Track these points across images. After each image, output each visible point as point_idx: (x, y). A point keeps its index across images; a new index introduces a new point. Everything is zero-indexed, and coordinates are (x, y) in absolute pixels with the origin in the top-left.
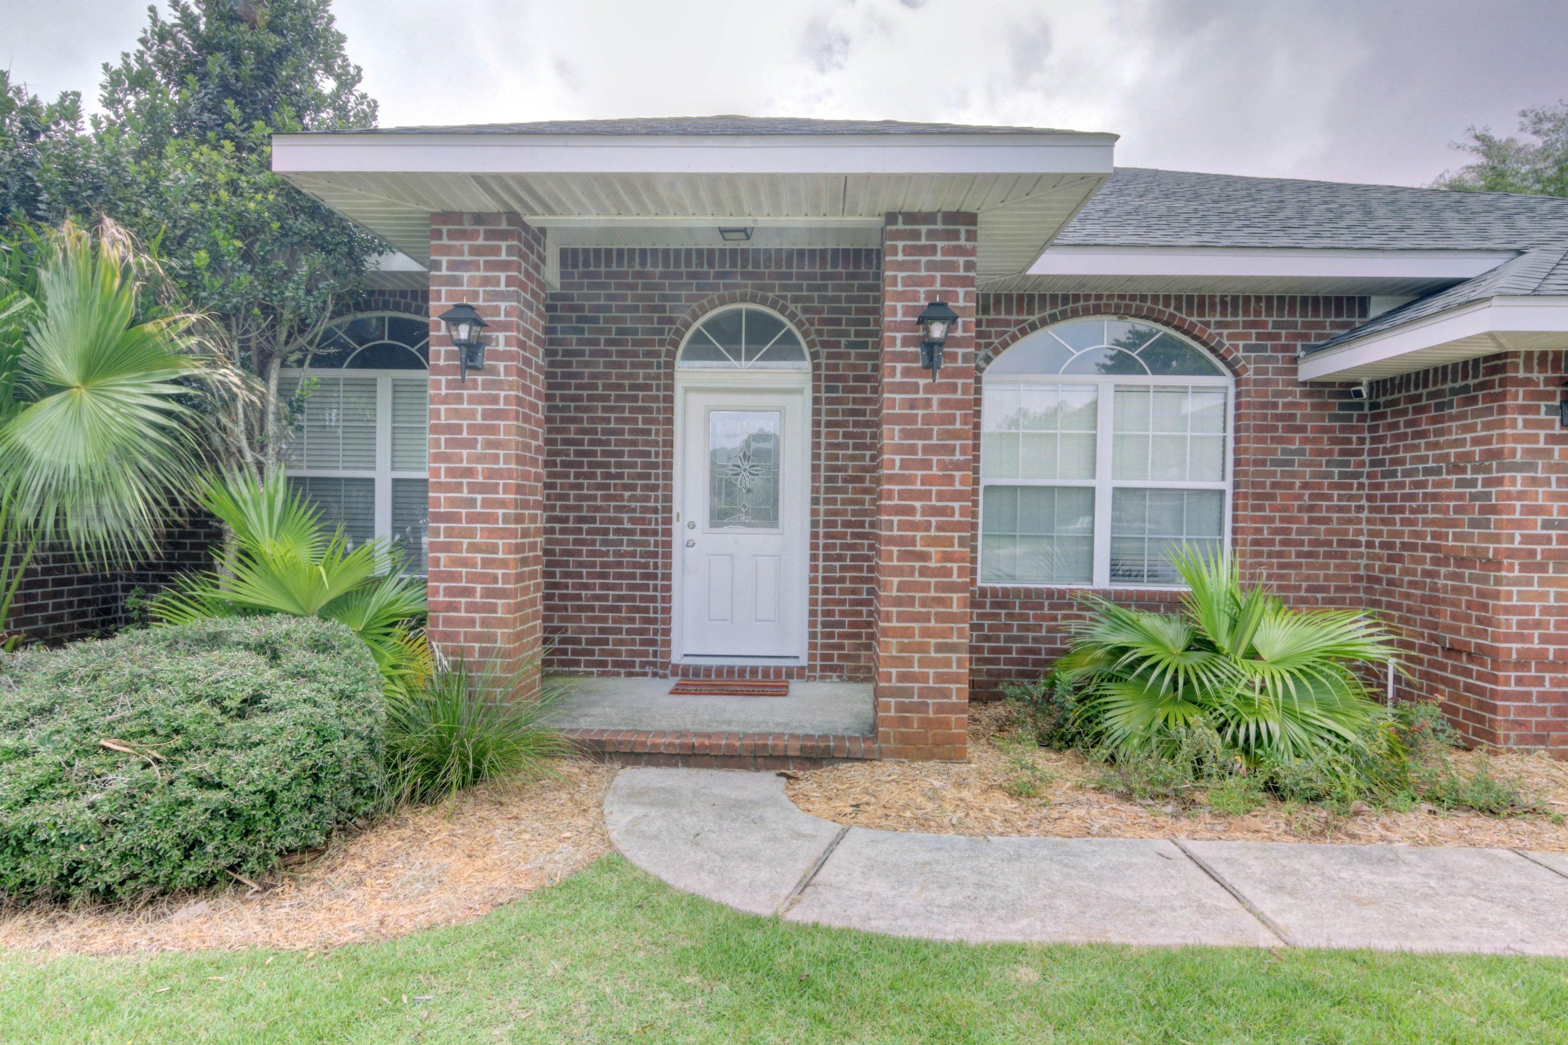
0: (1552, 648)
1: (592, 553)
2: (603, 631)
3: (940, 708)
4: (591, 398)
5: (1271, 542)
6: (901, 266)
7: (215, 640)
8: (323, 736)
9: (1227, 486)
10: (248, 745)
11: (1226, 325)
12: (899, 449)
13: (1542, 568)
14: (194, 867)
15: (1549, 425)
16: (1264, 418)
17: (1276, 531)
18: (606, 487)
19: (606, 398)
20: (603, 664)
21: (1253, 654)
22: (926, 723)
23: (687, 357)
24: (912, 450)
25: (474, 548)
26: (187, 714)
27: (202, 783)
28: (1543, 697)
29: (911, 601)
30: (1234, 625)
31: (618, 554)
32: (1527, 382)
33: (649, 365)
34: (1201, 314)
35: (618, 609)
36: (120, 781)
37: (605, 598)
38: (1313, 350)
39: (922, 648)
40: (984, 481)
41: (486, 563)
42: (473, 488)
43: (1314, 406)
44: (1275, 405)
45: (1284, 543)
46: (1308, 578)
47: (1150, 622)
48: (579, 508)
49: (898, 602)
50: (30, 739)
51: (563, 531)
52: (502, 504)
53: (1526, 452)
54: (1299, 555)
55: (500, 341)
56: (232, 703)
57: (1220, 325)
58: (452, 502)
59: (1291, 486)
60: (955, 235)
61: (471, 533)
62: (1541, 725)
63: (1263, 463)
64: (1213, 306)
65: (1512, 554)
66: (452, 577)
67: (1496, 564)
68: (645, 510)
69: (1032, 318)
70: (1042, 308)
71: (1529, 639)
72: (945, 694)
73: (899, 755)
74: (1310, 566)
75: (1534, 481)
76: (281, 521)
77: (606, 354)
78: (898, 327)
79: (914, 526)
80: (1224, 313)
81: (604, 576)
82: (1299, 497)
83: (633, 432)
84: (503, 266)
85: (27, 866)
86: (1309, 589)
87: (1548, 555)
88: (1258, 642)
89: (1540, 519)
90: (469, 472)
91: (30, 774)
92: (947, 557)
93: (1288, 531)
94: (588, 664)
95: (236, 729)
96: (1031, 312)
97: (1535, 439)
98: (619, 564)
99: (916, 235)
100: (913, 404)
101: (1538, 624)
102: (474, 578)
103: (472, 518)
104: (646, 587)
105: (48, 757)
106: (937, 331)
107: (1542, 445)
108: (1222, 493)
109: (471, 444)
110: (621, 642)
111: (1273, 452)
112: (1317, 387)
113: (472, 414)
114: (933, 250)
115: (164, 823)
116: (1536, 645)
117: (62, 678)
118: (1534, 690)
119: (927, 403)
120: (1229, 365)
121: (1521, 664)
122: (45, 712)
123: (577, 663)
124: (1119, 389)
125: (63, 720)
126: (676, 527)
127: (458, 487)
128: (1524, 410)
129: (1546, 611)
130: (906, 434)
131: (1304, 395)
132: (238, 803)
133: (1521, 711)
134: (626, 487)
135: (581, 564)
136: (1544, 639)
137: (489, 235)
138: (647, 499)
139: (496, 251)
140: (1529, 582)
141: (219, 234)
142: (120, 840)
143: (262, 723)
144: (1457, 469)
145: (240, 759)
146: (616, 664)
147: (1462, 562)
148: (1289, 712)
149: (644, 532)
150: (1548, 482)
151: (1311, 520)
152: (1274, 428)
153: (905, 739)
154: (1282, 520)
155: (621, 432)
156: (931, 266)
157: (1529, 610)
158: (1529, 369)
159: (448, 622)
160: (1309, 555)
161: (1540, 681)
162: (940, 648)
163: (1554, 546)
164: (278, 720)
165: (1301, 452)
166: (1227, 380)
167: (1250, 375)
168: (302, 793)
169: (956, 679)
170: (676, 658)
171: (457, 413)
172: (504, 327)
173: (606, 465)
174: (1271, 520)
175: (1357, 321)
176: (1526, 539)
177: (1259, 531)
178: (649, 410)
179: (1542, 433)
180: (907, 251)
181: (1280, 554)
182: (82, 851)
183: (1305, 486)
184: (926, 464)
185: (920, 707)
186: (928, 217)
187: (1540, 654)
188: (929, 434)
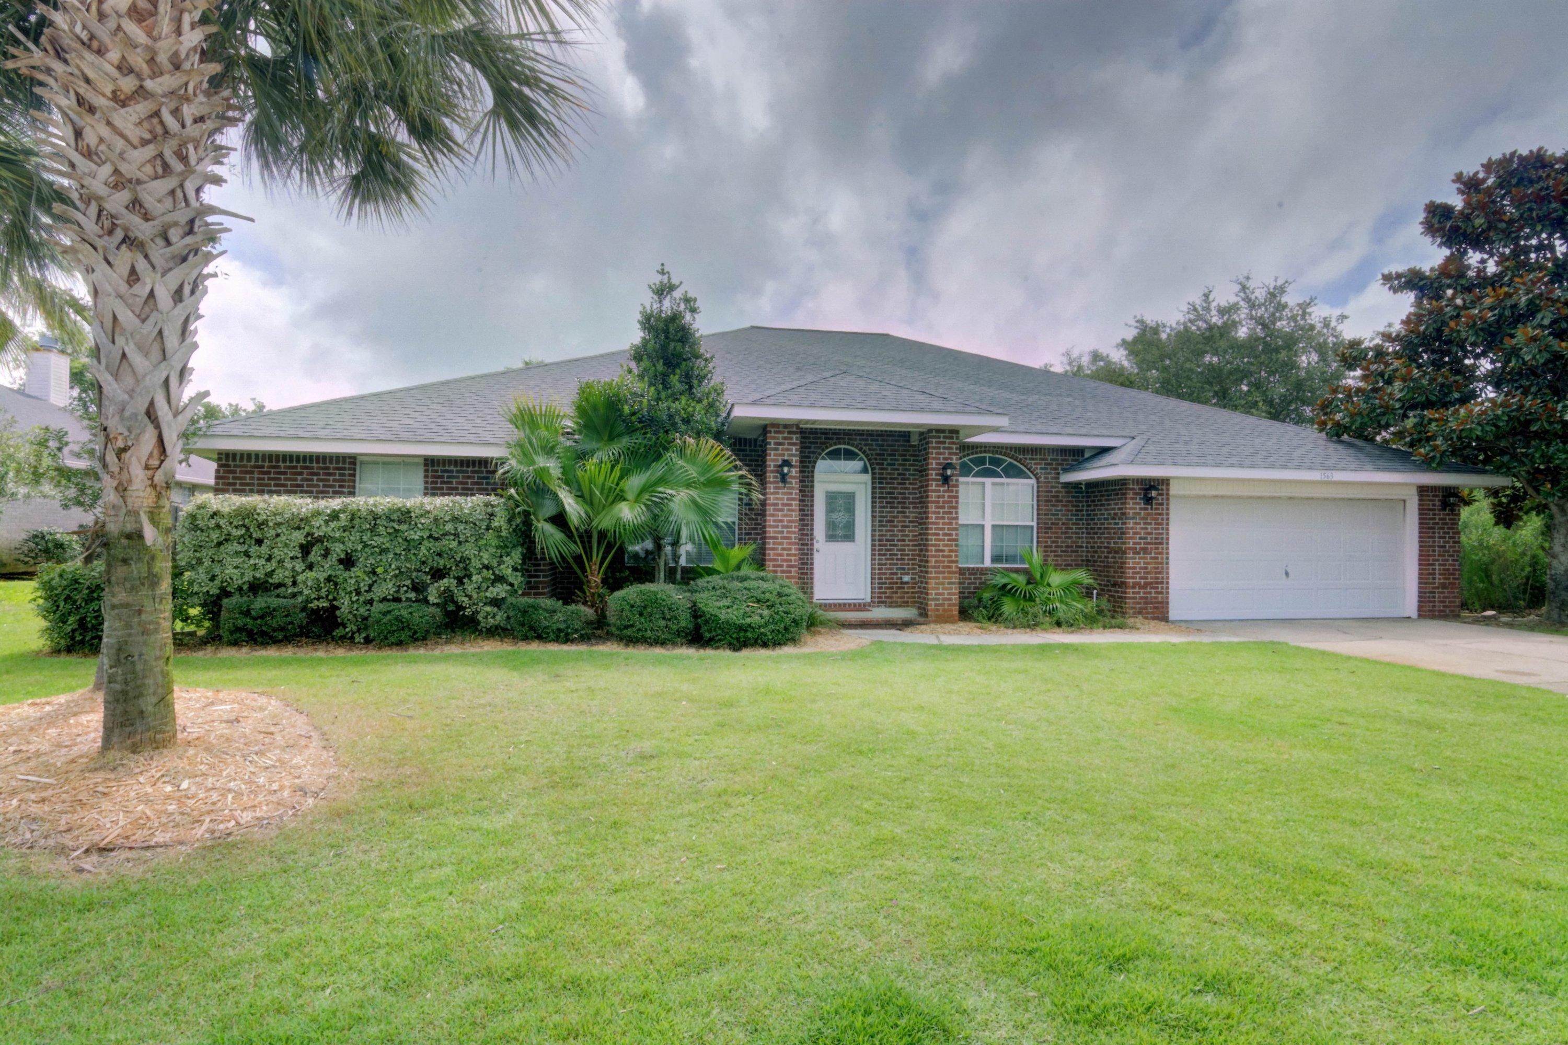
0: (1142, 581)
3: (949, 605)
5: (1050, 547)
6: (935, 448)
9: (1034, 524)
11: (1033, 460)
12: (934, 513)
13: (1139, 553)
15: (1139, 504)
16: (1048, 496)
17: (1052, 542)
21: (1049, 585)
22: (944, 610)
24: (938, 513)
25: (783, 549)
28: (1140, 598)
29: (939, 567)
30: (1042, 576)
32: (1133, 489)
33: (805, 472)
34: (1024, 454)
38: (1066, 470)
39: (943, 583)
40: (959, 523)
41: (788, 555)
42: (783, 527)
43: (1066, 493)
44: (1052, 492)
45: (1056, 547)
47: (1014, 576)
49: (934, 567)
52: (793, 533)
53: (1134, 513)
54: (1062, 551)
55: (794, 472)
57: (1030, 459)
58: (775, 532)
59: (1058, 524)
60: (952, 438)
61: (782, 544)
62: (1140, 608)
63: (1047, 515)
64: (1028, 452)
65: (1130, 548)
66: (775, 560)
67: (1125, 553)
71: (1136, 578)
72: (950, 599)
73: (936, 622)
74: (1066, 556)
75: (1136, 523)
78: (933, 469)
79: (940, 540)
80: (1032, 454)
82: (1061, 528)
84: (793, 444)
86: (1065, 565)
87: (1140, 549)
88: (1050, 581)
89: (1138, 536)
90: (781, 521)
93: (1057, 542)
97: (1135, 509)
100: (939, 497)
101: (1138, 573)
102: (783, 560)
103: (783, 538)
106: (949, 472)
107: (1138, 511)
108: (1032, 527)
109: (782, 510)
112: (1067, 485)
113: (782, 499)
114: (945, 443)
116: (1137, 580)
118: (1137, 596)
119: (943, 497)
120: (1035, 475)
121: (1134, 587)
124: (994, 484)
126: (815, 542)
127: (777, 526)
129: (1140, 568)
130: (937, 507)
131: (1062, 488)
133: (1133, 603)
136: (1140, 578)
137: (789, 433)
139: (791, 439)
140: (1135, 559)
144: (1114, 519)
147: (1116, 552)
148: (1061, 602)
150: (1140, 524)
151: (1066, 538)
153: (937, 616)
154: (1055, 537)
156: (945, 448)
157: (1135, 568)
160: (1065, 551)
161: (1139, 593)
162: (949, 583)
163: (1142, 546)
165: (1062, 511)
166: (1033, 481)
167: (1042, 479)
169: (954, 594)
171: (777, 499)
172: (794, 466)
174: (1051, 538)
175: (1081, 459)
176: (1133, 543)
177: (1046, 542)
178: (805, 491)
180: (937, 443)
181: (1054, 551)
183: (1063, 524)
184: (943, 518)
185: (942, 605)
186: (943, 431)
187: (1139, 584)
188: (943, 507)
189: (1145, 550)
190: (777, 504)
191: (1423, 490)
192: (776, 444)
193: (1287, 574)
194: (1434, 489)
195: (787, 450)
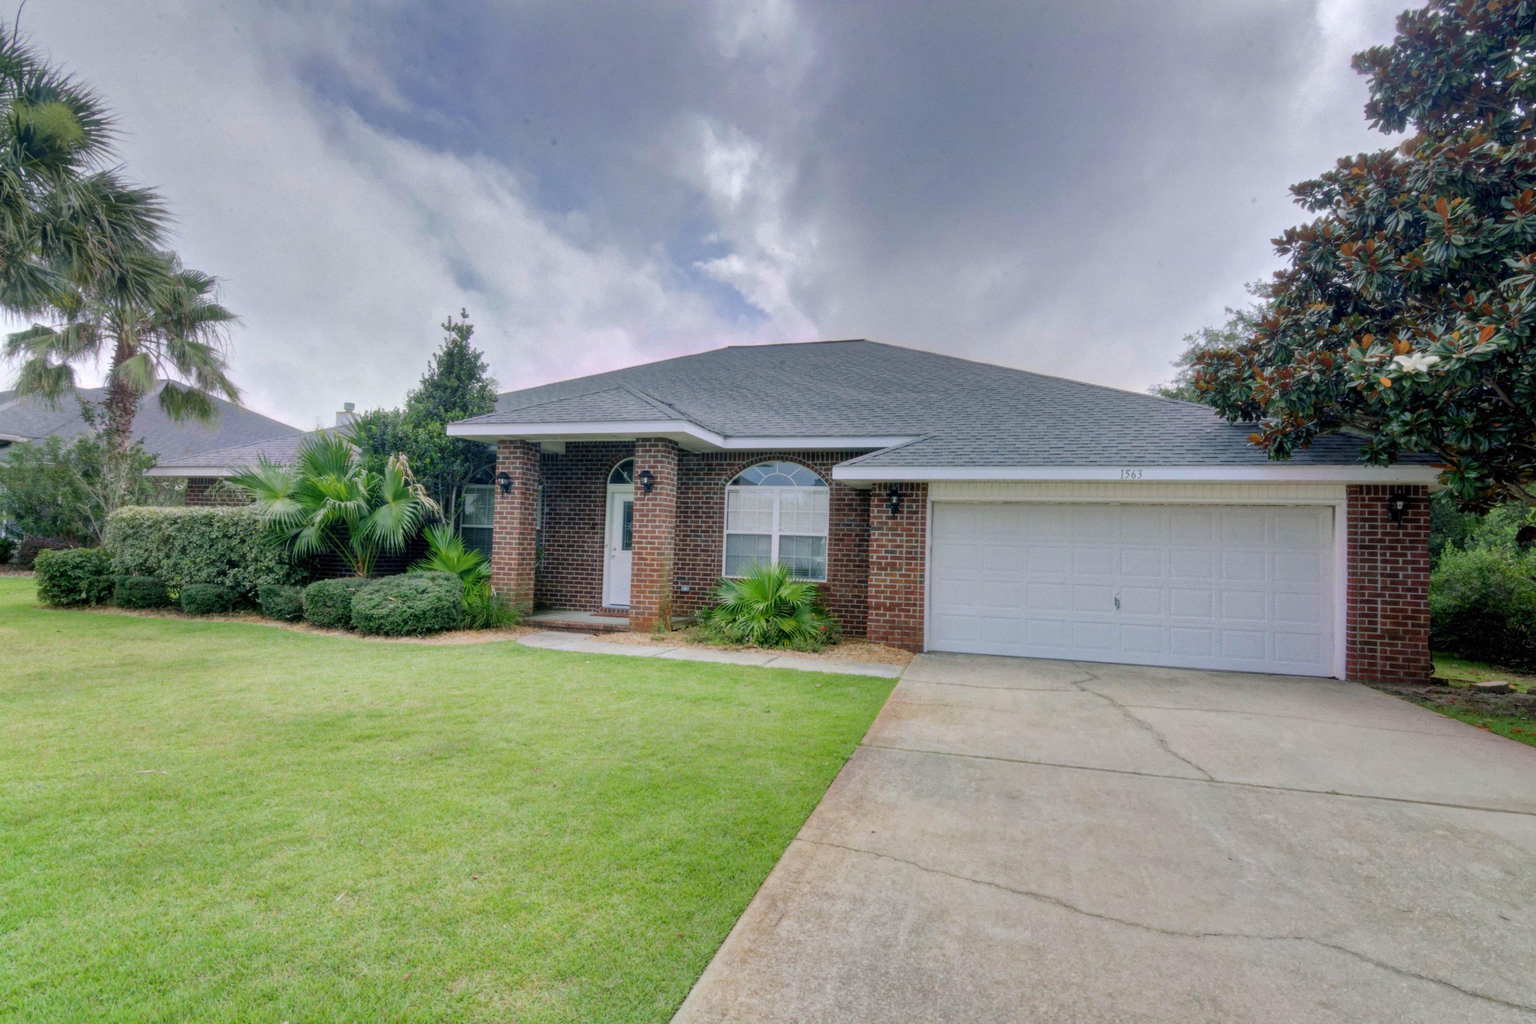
0: (888, 601)
1: (573, 560)
2: (576, 592)
3: (650, 614)
4: (575, 496)
5: (842, 560)
6: (640, 457)
7: (421, 576)
8: (439, 599)
9: (825, 533)
10: (421, 600)
11: (824, 465)
12: (638, 521)
13: (885, 569)
14: (406, 628)
15: (886, 512)
16: (839, 505)
17: (844, 555)
18: (579, 533)
19: (580, 497)
20: (575, 606)
22: (645, 619)
23: (612, 482)
24: (642, 521)
25: (506, 554)
26: (408, 592)
27: (409, 607)
28: (885, 621)
29: (641, 575)
31: (582, 560)
32: (879, 495)
33: (596, 483)
34: (813, 460)
35: (582, 583)
36: (391, 606)
37: (577, 578)
39: (644, 592)
40: (725, 532)
41: (510, 559)
42: (507, 533)
43: (861, 500)
44: (844, 500)
45: (848, 561)
46: (858, 577)
48: (569, 541)
49: (637, 575)
50: (374, 596)
51: (563, 551)
52: (515, 539)
53: (878, 523)
54: (854, 566)
55: (516, 483)
56: (420, 591)
57: (821, 465)
58: (500, 538)
59: (851, 535)
61: (505, 549)
62: (884, 633)
63: (839, 525)
64: (818, 457)
65: (874, 563)
66: (499, 563)
67: (868, 567)
68: (593, 542)
69: (744, 463)
70: (748, 458)
71: (879, 598)
72: (651, 609)
73: (635, 630)
74: (859, 572)
75: (882, 535)
76: (449, 543)
77: (581, 478)
80: (823, 460)
81: (577, 569)
82: (854, 540)
83: (590, 510)
84: (518, 458)
85: (372, 624)
86: (859, 582)
87: (887, 564)
89: (883, 549)
90: (505, 528)
91: (373, 603)
92: (653, 560)
93: (849, 555)
94: (570, 605)
95: (419, 596)
96: (743, 460)
97: (881, 517)
98: (583, 565)
99: (645, 446)
100: (643, 505)
101: (883, 592)
102: (506, 564)
103: (506, 543)
104: (592, 574)
105: (377, 600)
106: (646, 480)
107: (884, 520)
108: (823, 538)
109: (506, 518)
110: (582, 597)
111: (843, 520)
113: (507, 508)
114: (650, 451)
115: (400, 616)
116: (882, 600)
117: (382, 584)
118: (882, 618)
119: (648, 505)
120: (827, 482)
121: (877, 607)
122: (378, 591)
123: (566, 605)
124: (782, 492)
125: (382, 593)
126: (606, 550)
127: (502, 533)
128: (877, 506)
129: (886, 586)
130: (641, 516)
131: (857, 495)
132: (417, 613)
133: (876, 627)
134: (586, 533)
135: (569, 564)
136: (885, 598)
137: (515, 448)
138: (594, 538)
139: (516, 453)
140: (880, 575)
141: (433, 453)
142: (391, 619)
143: (426, 596)
145: (419, 603)
146: (580, 606)
149: (592, 552)
150: (887, 535)
151: (859, 551)
152: (844, 510)
153: (638, 625)
154: (847, 550)
155: (585, 510)
156: (650, 456)
157: (879, 586)
158: (880, 490)
159: (497, 579)
160: (858, 566)
161: (884, 615)
162: (650, 592)
163: (889, 560)
164: (429, 595)
165: (856, 520)
166: (827, 489)
167: (833, 486)
168: (432, 613)
170: (605, 604)
171: (502, 508)
172: (517, 478)
173: (579, 524)
174: (842, 550)
176: (878, 558)
177: (837, 555)
178: (596, 501)
179: (884, 515)
181: (846, 566)
182: (382, 621)
183: (857, 535)
184: (647, 526)
185: (643, 613)
186: (649, 440)
187: (884, 604)
188: (647, 516)
189: (893, 566)
190: (502, 513)
191: (1355, 491)
192: (504, 458)
193: (1117, 603)
194: (1373, 489)
195: (513, 463)
